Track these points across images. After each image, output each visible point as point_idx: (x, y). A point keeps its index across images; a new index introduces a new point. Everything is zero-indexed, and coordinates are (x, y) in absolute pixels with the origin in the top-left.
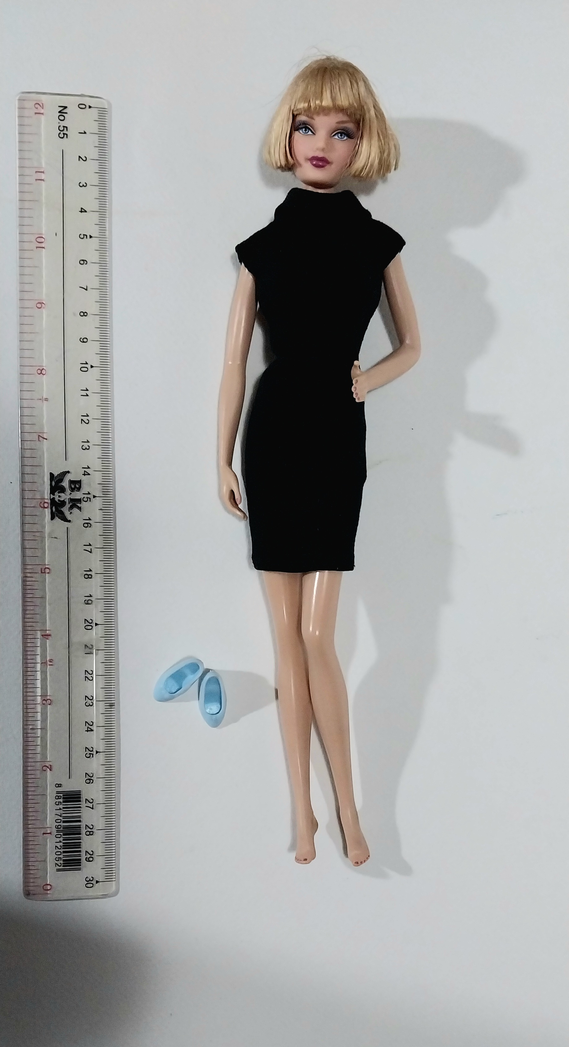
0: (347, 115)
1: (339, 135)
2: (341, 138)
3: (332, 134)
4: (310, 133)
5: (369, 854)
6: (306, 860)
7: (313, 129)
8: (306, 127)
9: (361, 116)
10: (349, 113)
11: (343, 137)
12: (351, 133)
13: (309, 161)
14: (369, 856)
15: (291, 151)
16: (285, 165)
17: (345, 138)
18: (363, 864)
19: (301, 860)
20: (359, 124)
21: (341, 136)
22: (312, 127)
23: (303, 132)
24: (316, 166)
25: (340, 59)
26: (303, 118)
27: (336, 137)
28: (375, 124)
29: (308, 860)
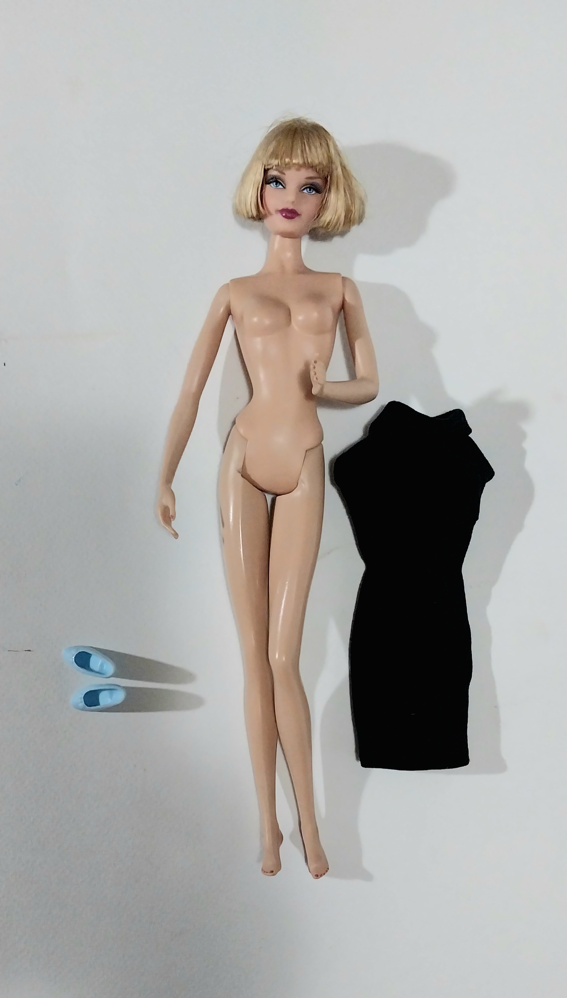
0: (316, 171)
1: (308, 189)
2: (310, 193)
3: (301, 188)
4: (281, 187)
5: (328, 866)
6: (272, 872)
7: (284, 183)
8: (277, 181)
9: (329, 173)
10: (318, 170)
11: (311, 191)
12: (319, 188)
13: (279, 212)
14: (328, 869)
15: (263, 201)
16: (257, 215)
17: (314, 192)
18: (323, 876)
19: (267, 872)
20: (327, 181)
21: (310, 190)
22: (282, 182)
23: (274, 185)
24: (286, 217)
25: (309, 121)
26: (273, 173)
27: (305, 191)
28: (342, 181)
29: (274, 873)
